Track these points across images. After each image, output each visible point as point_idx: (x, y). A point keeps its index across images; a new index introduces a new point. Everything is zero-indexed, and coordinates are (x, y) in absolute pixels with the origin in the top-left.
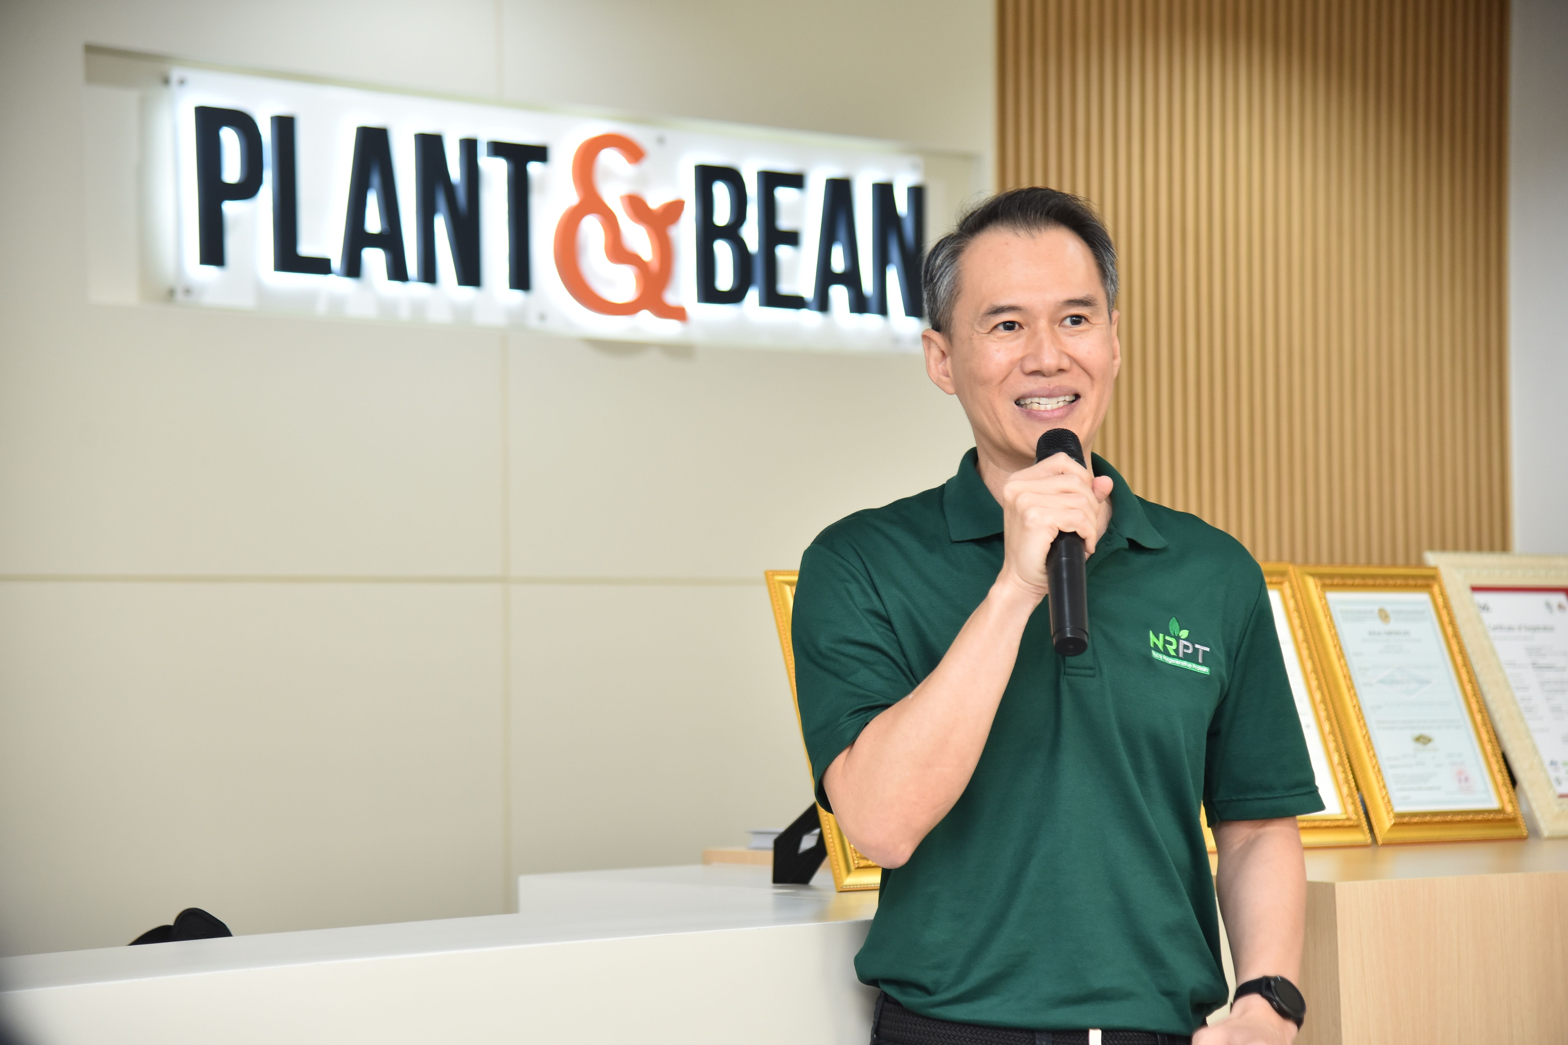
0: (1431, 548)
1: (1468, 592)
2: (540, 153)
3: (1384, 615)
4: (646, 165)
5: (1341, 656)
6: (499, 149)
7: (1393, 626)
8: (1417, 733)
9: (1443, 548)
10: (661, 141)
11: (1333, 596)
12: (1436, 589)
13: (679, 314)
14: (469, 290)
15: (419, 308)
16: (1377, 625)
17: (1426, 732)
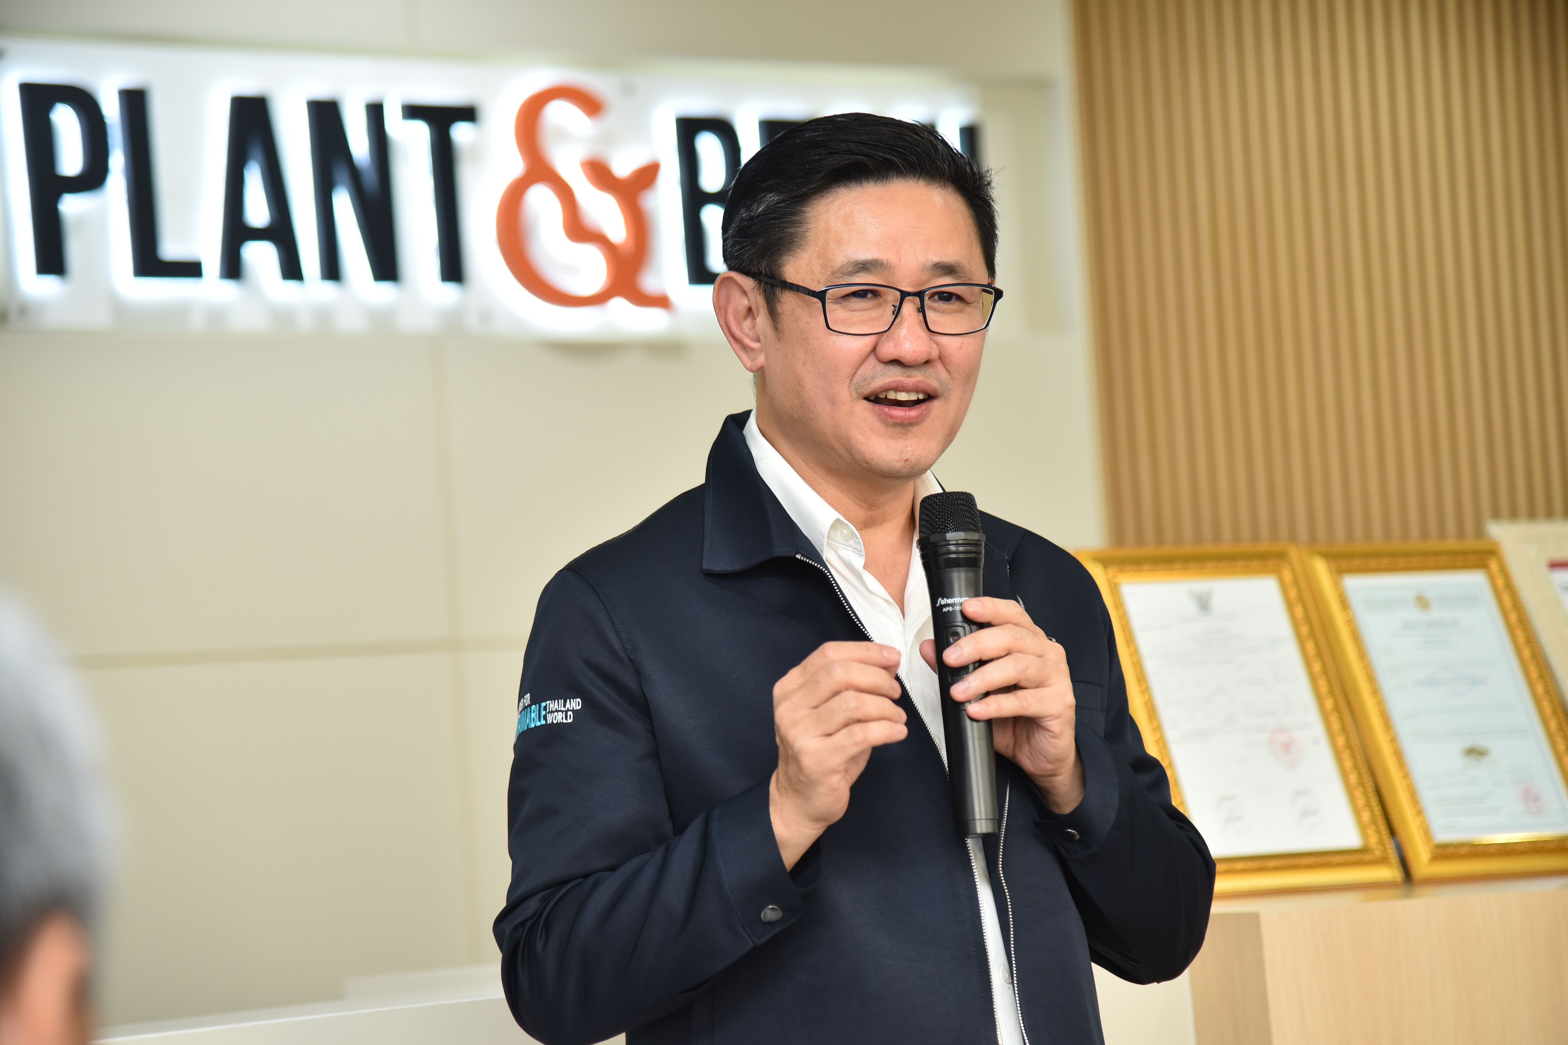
0: (1496, 515)
1: (1544, 569)
2: (468, 114)
3: (1423, 602)
4: (611, 120)
5: (1363, 655)
6: (413, 112)
7: (1435, 613)
8: (1468, 743)
9: (1514, 515)
10: (628, 90)
11: (1353, 583)
12: (1494, 565)
13: (662, 302)
14: (386, 287)
15: (323, 315)
16: (1414, 614)
17: (1480, 742)
